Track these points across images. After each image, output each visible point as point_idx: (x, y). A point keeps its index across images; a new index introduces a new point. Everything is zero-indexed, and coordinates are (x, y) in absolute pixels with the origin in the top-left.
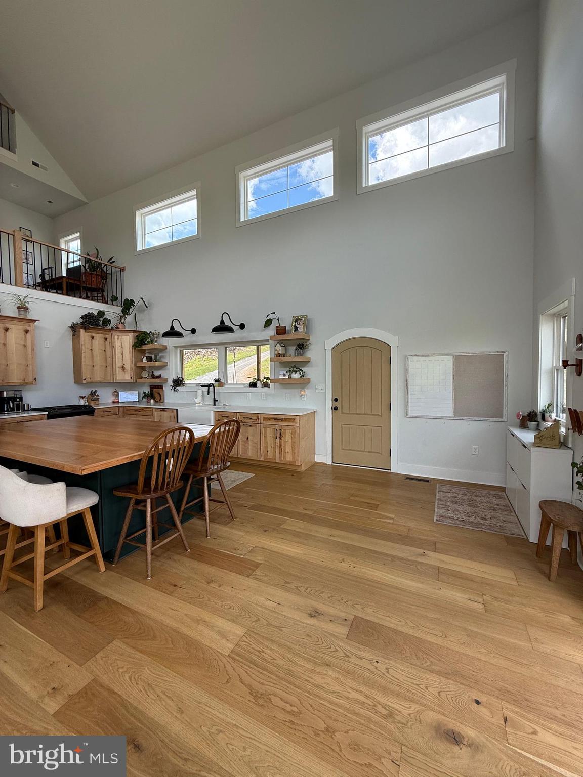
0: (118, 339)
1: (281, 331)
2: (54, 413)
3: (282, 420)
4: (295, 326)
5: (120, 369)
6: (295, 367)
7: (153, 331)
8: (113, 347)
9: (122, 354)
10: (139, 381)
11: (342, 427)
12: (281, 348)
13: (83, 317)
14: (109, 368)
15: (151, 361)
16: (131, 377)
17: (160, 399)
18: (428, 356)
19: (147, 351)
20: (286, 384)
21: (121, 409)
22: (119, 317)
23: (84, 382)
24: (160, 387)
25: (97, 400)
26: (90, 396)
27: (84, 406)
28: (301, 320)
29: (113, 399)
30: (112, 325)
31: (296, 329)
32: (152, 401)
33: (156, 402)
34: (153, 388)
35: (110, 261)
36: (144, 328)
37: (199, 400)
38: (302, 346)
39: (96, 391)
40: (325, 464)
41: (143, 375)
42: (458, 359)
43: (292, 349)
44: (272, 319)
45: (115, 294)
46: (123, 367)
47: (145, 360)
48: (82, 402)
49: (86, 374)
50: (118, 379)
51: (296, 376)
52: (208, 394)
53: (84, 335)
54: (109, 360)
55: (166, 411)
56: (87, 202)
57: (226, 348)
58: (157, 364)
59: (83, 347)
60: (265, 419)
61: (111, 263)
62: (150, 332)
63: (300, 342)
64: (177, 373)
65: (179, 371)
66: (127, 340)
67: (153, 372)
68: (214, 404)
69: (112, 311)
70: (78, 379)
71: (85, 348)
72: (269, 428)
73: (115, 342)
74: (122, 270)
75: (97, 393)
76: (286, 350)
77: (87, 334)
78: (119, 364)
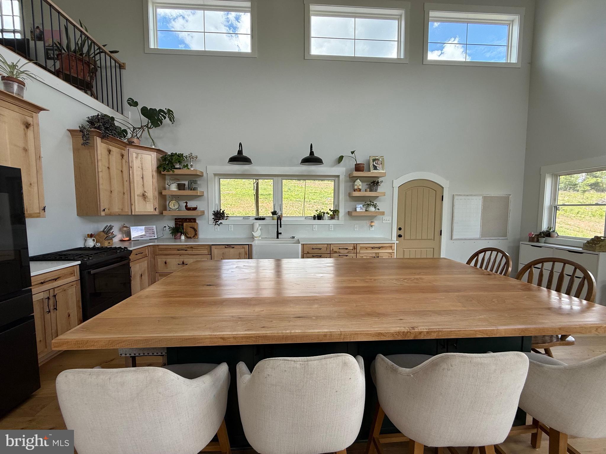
0: (137, 158)
1: (361, 168)
2: (90, 262)
3: (379, 248)
4: (373, 165)
5: (141, 199)
8: (130, 168)
9: (143, 178)
11: (404, 251)
14: (126, 195)
15: (185, 189)
16: (155, 209)
17: (193, 235)
19: (178, 177)
21: (151, 249)
22: (132, 129)
24: (193, 220)
26: (102, 233)
27: (94, 248)
28: (378, 160)
32: (183, 237)
33: (187, 237)
34: (182, 222)
37: (258, 233)
41: (171, 206)
42: (485, 198)
44: (343, 157)
46: (144, 195)
47: (174, 188)
48: (91, 243)
50: (137, 210)
51: (372, 209)
53: (100, 146)
55: (233, 247)
57: (282, 180)
58: (192, 193)
59: (100, 164)
60: (361, 248)
63: (375, 180)
64: (215, 206)
65: (218, 202)
66: (149, 161)
67: (186, 203)
68: (278, 238)
71: (102, 165)
73: (132, 162)
74: (121, 67)
77: (104, 145)
78: (138, 191)
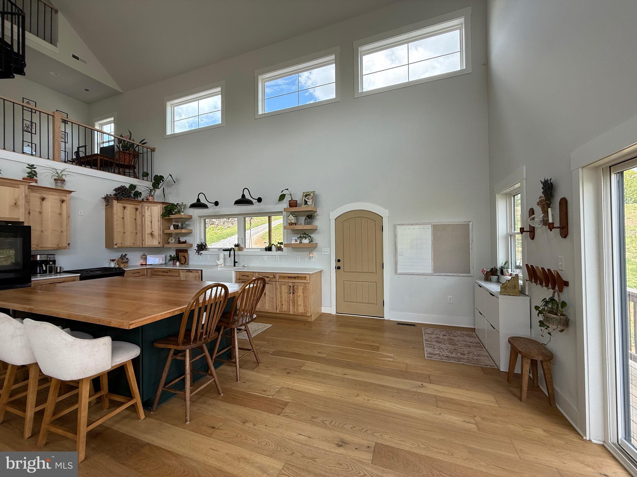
0: (148, 209)
1: (293, 204)
2: (86, 275)
3: (295, 278)
4: (305, 200)
5: (150, 236)
6: (305, 234)
7: (180, 203)
8: (143, 216)
9: (151, 222)
10: (166, 246)
11: (344, 283)
12: (293, 218)
13: (116, 190)
14: (138, 234)
15: (178, 229)
16: (159, 243)
17: (185, 262)
18: (412, 225)
19: (173, 220)
20: (296, 248)
21: (149, 270)
22: (149, 190)
23: (115, 247)
24: (186, 251)
25: (127, 262)
26: (120, 259)
27: (114, 268)
28: (310, 195)
29: (142, 261)
30: (142, 197)
31: (306, 202)
32: (178, 263)
33: (181, 264)
34: (179, 252)
35: (142, 143)
36: (172, 200)
37: (221, 262)
38: (310, 216)
39: (126, 255)
40: (330, 314)
41: (170, 240)
42: (436, 228)
43: (302, 219)
44: (285, 195)
45: (145, 170)
46: (151, 234)
47: (172, 228)
48: (113, 265)
49: (117, 239)
50: (146, 244)
51: (306, 241)
52: (230, 257)
53: (117, 206)
54: (139, 227)
55: (191, 272)
56: (121, 91)
57: (245, 218)
58: (183, 231)
59: (115, 216)
60: (280, 277)
61: (143, 144)
62: (178, 204)
63: (309, 214)
64: (200, 239)
65: (203, 237)
66: (156, 210)
67: (179, 238)
68: (235, 266)
69: (143, 186)
70: (110, 244)
71: (117, 217)
72: (283, 285)
73: (145, 212)
74: (153, 150)
75: (127, 257)
76: (297, 219)
77: (119, 204)
78: (148, 231)
